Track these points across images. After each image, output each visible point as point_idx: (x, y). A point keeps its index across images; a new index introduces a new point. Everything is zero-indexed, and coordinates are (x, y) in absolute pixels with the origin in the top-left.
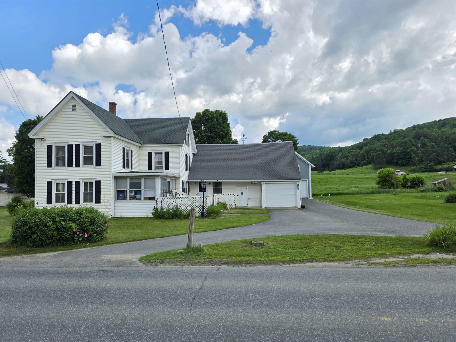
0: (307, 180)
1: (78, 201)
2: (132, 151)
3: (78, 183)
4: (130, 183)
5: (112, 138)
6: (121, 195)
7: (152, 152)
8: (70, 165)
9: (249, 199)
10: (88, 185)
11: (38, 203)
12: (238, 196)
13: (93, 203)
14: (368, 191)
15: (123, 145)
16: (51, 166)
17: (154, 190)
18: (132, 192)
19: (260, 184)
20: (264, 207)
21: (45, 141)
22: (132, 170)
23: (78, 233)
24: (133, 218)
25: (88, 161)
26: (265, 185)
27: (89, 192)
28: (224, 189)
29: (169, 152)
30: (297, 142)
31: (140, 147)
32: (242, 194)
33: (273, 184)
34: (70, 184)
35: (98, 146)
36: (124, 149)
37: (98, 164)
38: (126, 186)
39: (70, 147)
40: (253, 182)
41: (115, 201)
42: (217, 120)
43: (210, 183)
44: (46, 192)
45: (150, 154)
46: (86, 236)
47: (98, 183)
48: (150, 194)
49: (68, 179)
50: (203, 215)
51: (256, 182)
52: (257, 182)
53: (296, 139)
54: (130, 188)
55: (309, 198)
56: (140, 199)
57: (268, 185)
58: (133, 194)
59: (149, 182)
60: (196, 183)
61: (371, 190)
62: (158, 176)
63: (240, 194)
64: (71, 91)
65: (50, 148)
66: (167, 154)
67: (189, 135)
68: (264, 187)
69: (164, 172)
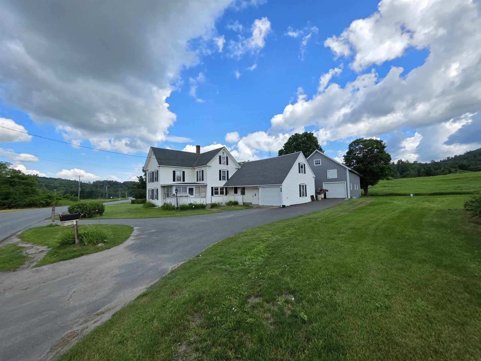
1: (154, 199)
2: (184, 172)
5: (161, 167)
7: (198, 171)
8: (152, 181)
10: (156, 191)
11: (147, 199)
12: (253, 196)
15: (174, 169)
16: (149, 183)
19: (257, 188)
20: (260, 205)
21: (148, 172)
22: (183, 182)
27: (156, 194)
28: (246, 192)
31: (194, 169)
32: (255, 195)
33: (267, 188)
34: (152, 190)
35: (157, 172)
36: (174, 172)
37: (158, 180)
39: (152, 173)
43: (239, 188)
44: (149, 194)
45: (197, 173)
49: (152, 188)
50: (177, 209)
52: (256, 186)
55: (347, 198)
60: (232, 187)
64: (151, 146)
65: (149, 174)
66: (203, 171)
67: (227, 158)
68: (260, 189)
69: (201, 182)
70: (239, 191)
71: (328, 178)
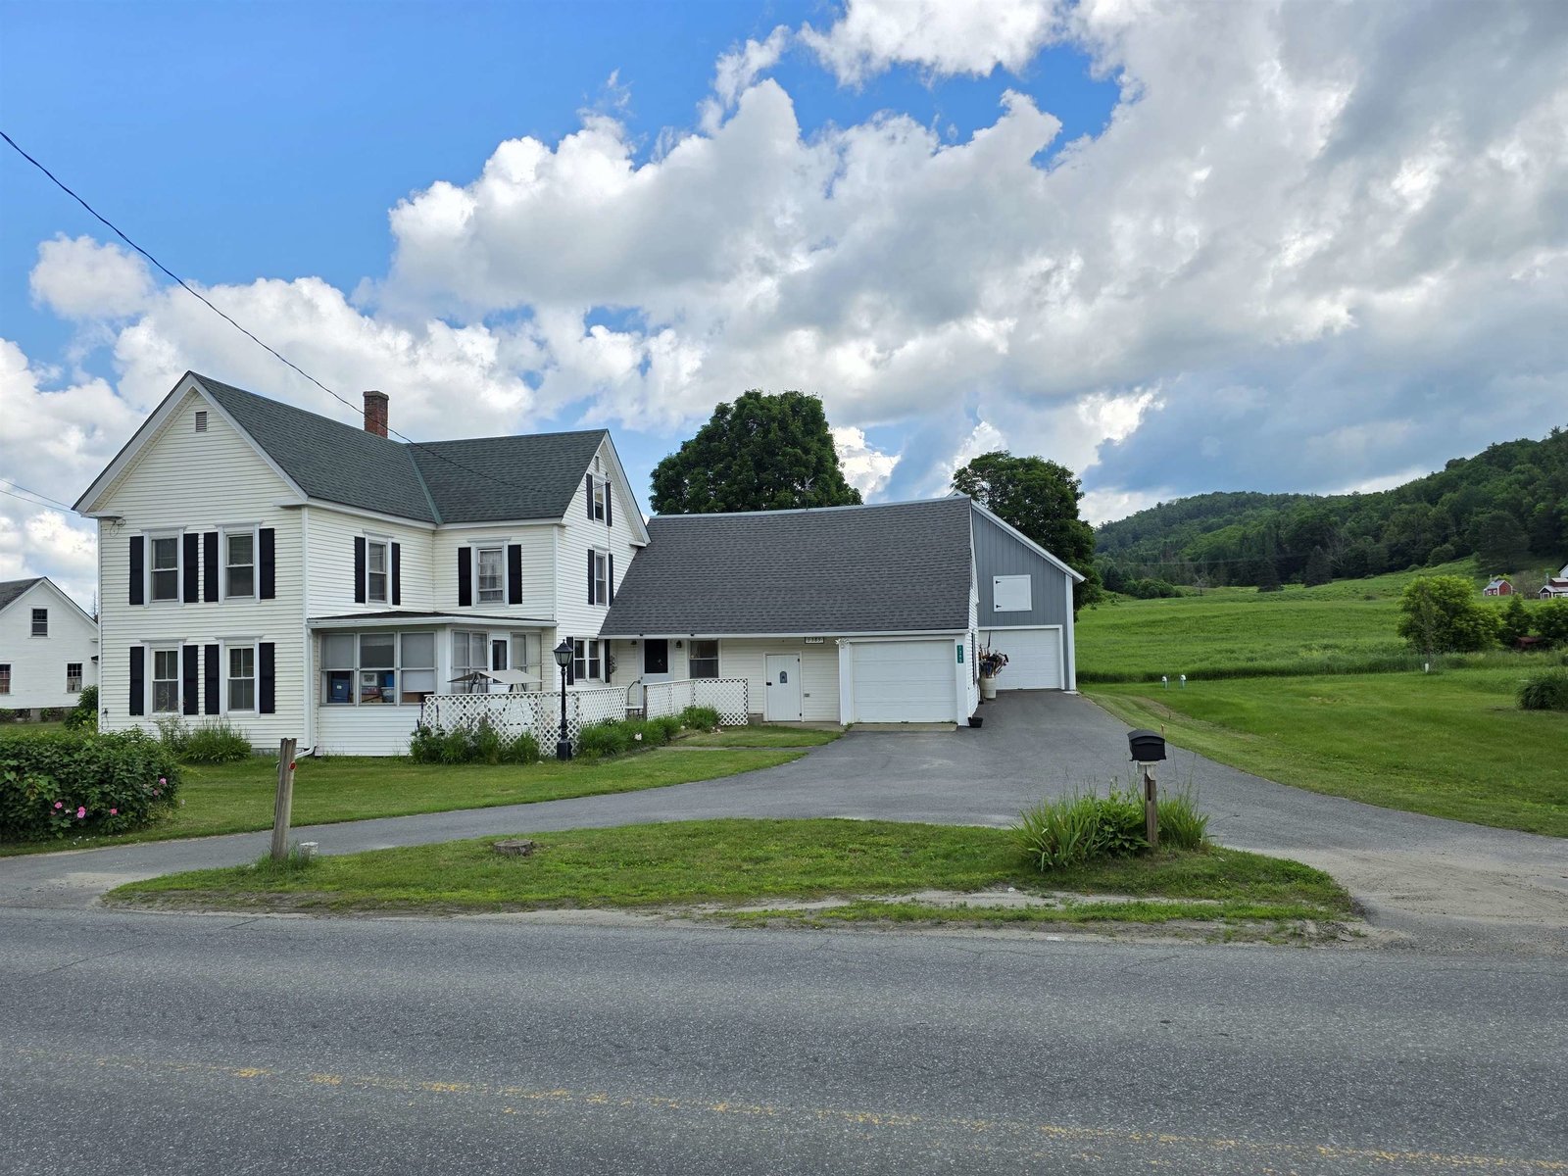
0: (1060, 627)
1: (213, 708)
2: (396, 548)
3: (212, 651)
4: (362, 648)
5: (305, 512)
6: (336, 688)
7: (470, 548)
8: (191, 596)
9: (807, 695)
10: (241, 658)
11: (106, 712)
12: (769, 684)
13: (252, 712)
14: (1357, 660)
15: (358, 529)
16: (141, 602)
17: (431, 667)
18: (370, 679)
19: (829, 646)
20: (844, 722)
21: (125, 527)
22: (396, 608)
23: (59, 805)
24: (356, 758)
25: (240, 583)
26: (848, 647)
27: (243, 678)
28: (725, 663)
29: (520, 546)
30: (1078, 491)
31: (434, 533)
32: (783, 678)
33: (878, 646)
34: (191, 652)
35: (268, 536)
36: (360, 543)
37: (268, 591)
38: (352, 658)
39: (191, 540)
40: (809, 638)
41: (321, 705)
42: (783, 426)
43: (679, 644)
44: (129, 678)
45: (464, 555)
46: (81, 814)
47: (268, 650)
48: (416, 684)
49: (185, 640)
50: (564, 752)
51: (820, 638)
52: (824, 638)
53: (1074, 479)
54: (362, 666)
55: (1067, 689)
56: (388, 700)
57: (857, 647)
58: (375, 683)
59: (417, 644)
60: (634, 642)
61: (1372, 657)
62: (443, 626)
63: (776, 679)
64: (189, 373)
65: (136, 544)
66: (515, 552)
67: (608, 486)
68: (845, 654)
69: (504, 610)
70: (679, 663)
71: (996, 610)
